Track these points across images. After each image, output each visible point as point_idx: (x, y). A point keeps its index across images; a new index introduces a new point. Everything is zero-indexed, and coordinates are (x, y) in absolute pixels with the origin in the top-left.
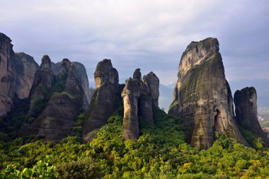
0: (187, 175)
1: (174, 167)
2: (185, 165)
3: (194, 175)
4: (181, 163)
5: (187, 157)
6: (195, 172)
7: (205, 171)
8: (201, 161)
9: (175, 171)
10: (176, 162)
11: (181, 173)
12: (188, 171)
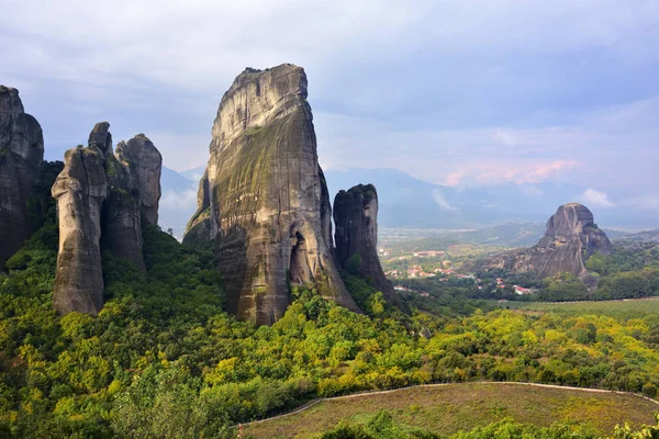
0: (225, 387)
1: (196, 372)
2: (221, 364)
3: (242, 385)
4: (210, 360)
5: (227, 344)
6: (243, 378)
7: (267, 374)
8: (259, 352)
9: (196, 380)
10: (198, 360)
11: (211, 386)
12: (229, 379)
